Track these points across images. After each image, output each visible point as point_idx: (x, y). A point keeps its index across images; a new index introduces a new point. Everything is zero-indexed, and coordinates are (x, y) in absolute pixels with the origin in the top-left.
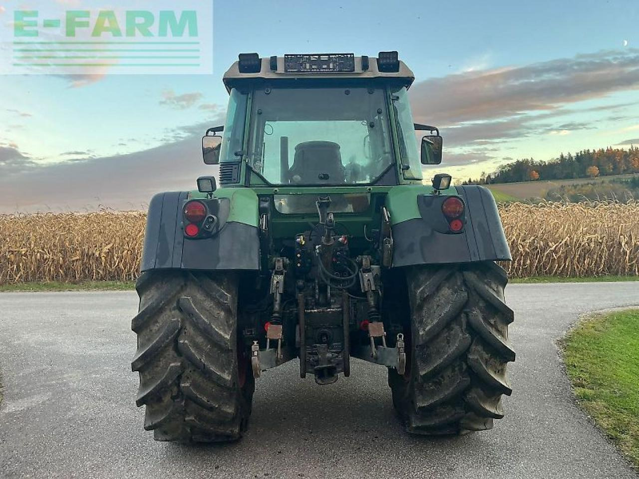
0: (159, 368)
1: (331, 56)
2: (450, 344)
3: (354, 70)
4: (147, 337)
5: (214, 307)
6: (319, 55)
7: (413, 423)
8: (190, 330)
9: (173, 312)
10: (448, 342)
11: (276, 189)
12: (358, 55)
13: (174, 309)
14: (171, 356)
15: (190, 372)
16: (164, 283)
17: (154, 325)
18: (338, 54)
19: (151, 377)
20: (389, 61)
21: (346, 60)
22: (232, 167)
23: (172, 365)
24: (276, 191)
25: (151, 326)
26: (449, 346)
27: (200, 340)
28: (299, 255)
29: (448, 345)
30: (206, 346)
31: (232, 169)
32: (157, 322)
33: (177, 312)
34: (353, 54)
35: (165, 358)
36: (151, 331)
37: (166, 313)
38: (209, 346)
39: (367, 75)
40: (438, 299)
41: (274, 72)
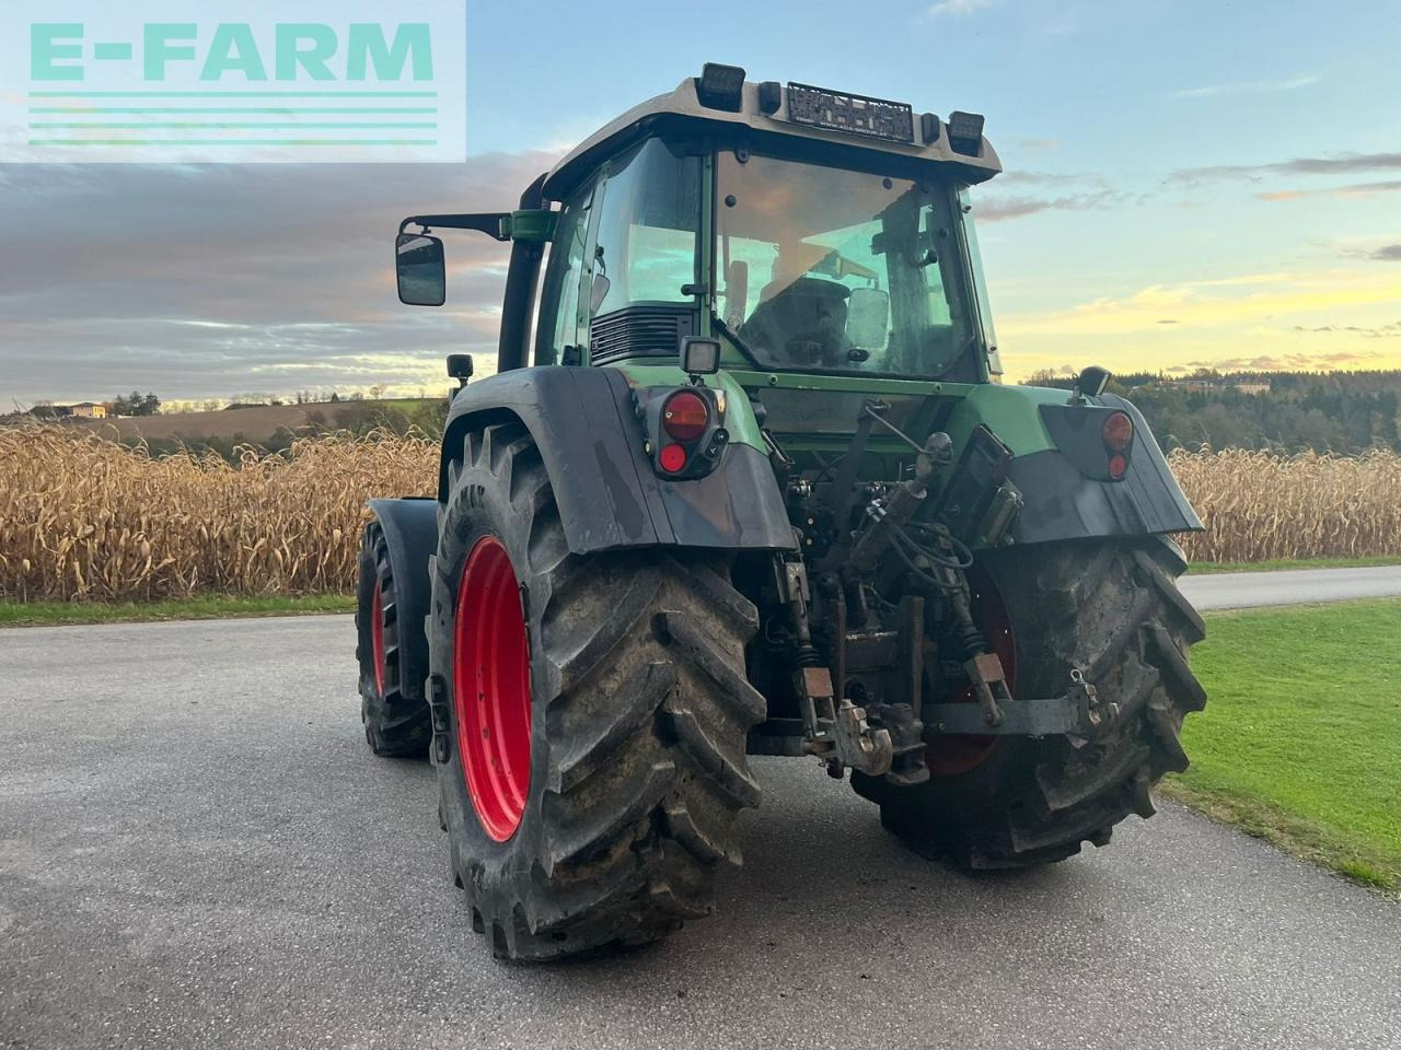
0: (620, 779)
1: (871, 103)
2: (1124, 686)
3: (913, 141)
4: (590, 710)
5: (724, 631)
6: (851, 96)
7: (1015, 846)
8: (688, 685)
9: (647, 647)
10: (1120, 683)
11: (773, 375)
12: (918, 111)
13: (648, 639)
14: (649, 748)
15: (684, 781)
16: (611, 580)
17: (608, 678)
18: (884, 102)
19: (594, 803)
20: (967, 132)
21: (896, 115)
22: (675, 319)
23: (658, 767)
24: (773, 379)
25: (602, 683)
26: (1122, 691)
27: (707, 706)
28: (811, 522)
29: (1119, 688)
30: (719, 718)
31: (675, 325)
32: (613, 670)
33: (654, 646)
34: (909, 107)
35: (635, 752)
36: (601, 692)
37: (630, 650)
38: (724, 719)
39: (931, 154)
40: (1099, 603)
41: (766, 117)
